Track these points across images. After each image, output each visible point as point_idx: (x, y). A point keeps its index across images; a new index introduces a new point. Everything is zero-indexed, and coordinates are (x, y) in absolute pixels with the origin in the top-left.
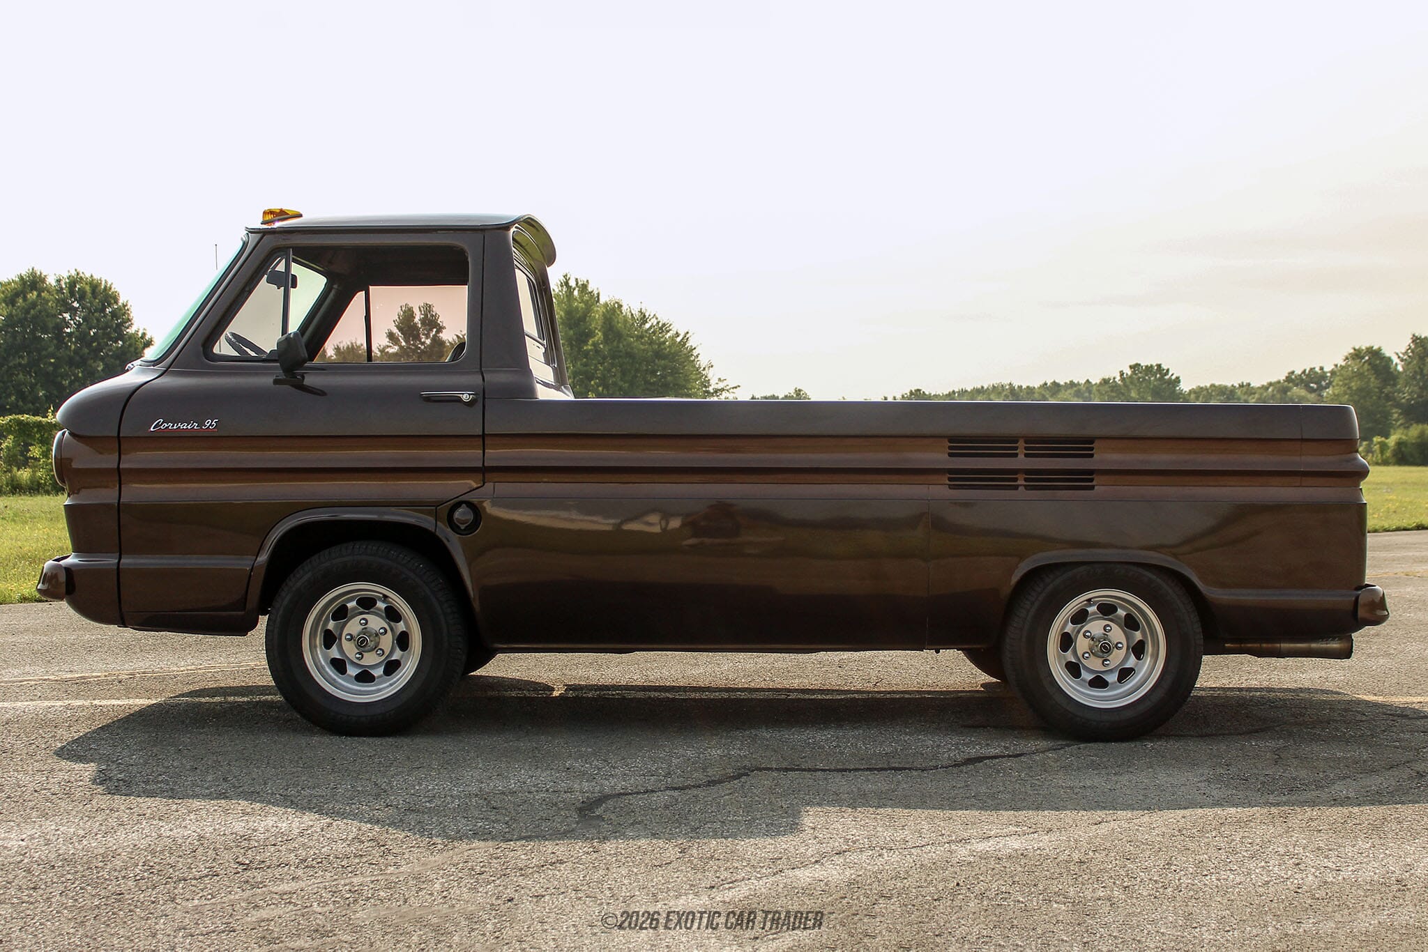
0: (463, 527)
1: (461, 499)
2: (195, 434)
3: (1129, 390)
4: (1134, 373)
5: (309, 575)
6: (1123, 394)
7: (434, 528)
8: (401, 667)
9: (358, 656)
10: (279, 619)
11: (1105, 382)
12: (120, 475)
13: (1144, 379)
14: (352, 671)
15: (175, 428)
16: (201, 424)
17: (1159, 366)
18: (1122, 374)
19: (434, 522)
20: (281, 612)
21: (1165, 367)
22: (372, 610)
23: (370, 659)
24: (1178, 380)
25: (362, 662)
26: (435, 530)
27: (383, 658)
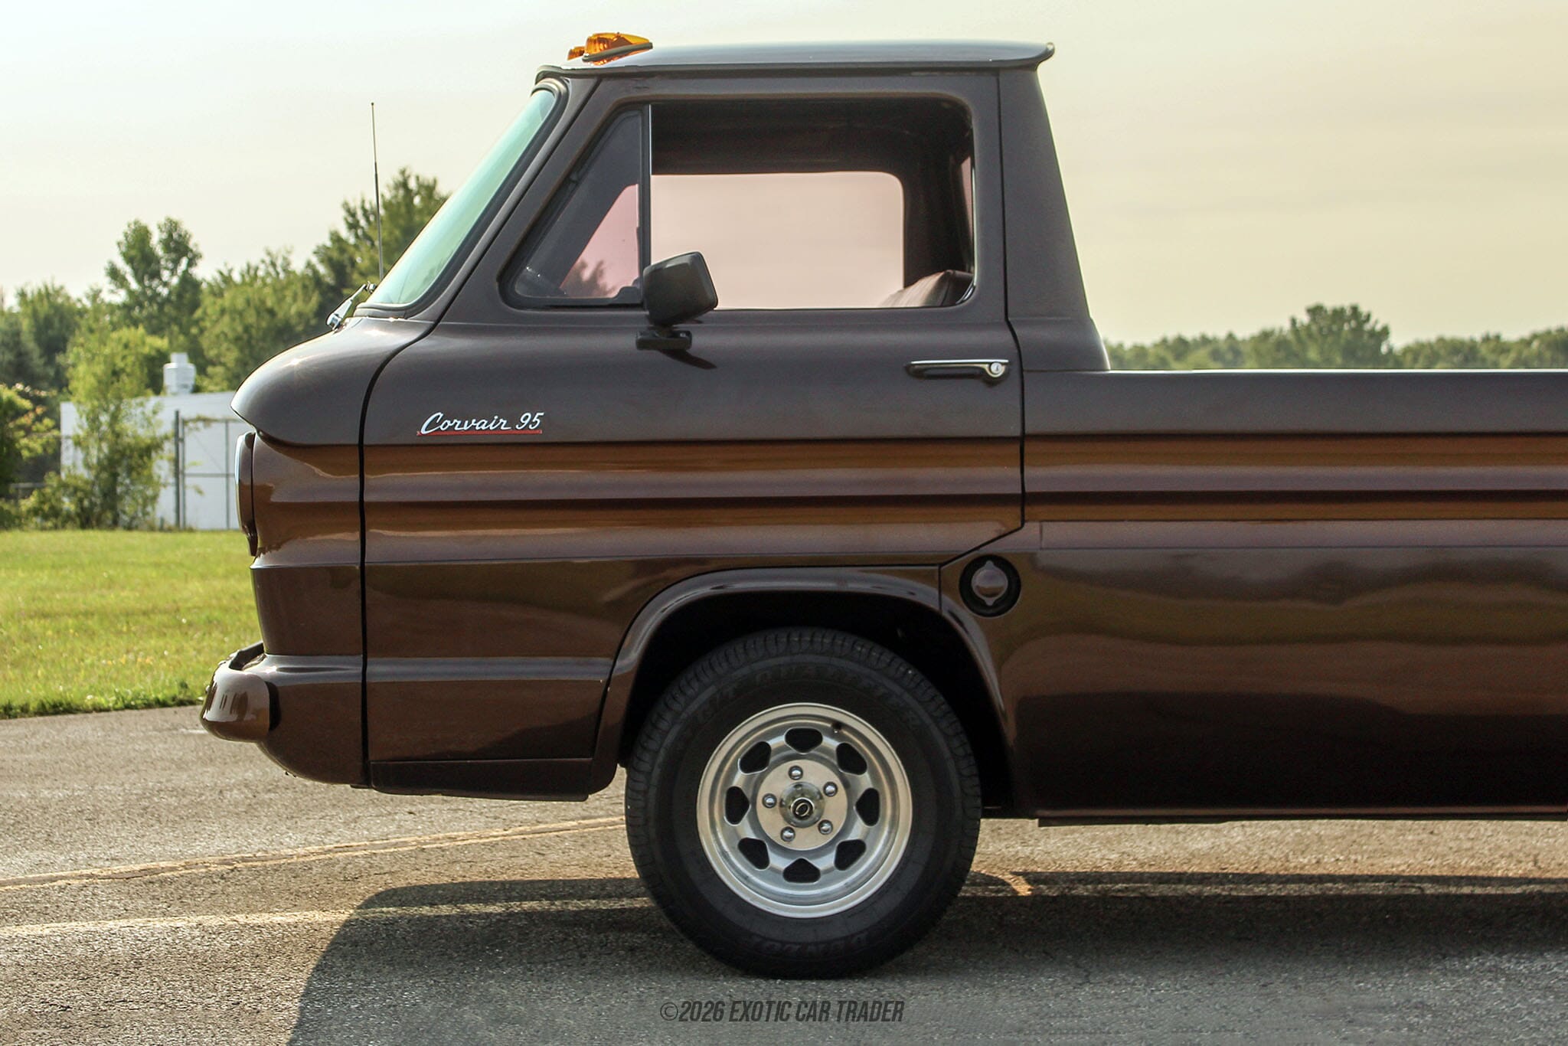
0: (990, 602)
1: (984, 551)
2: (498, 440)
3: (1304, 348)
4: (1313, 320)
5: (711, 691)
6: (1296, 355)
7: (937, 603)
8: (866, 853)
9: (787, 834)
10: (657, 771)
11: (1265, 335)
12: (362, 513)
13: (1330, 331)
14: (779, 862)
15: (465, 428)
16: (513, 420)
17: (1355, 309)
18: (1293, 321)
19: (937, 593)
20: (660, 759)
21: (1364, 309)
22: (813, 752)
23: (807, 840)
24: (1385, 332)
25: (795, 845)
26: (940, 608)
27: (831, 837)
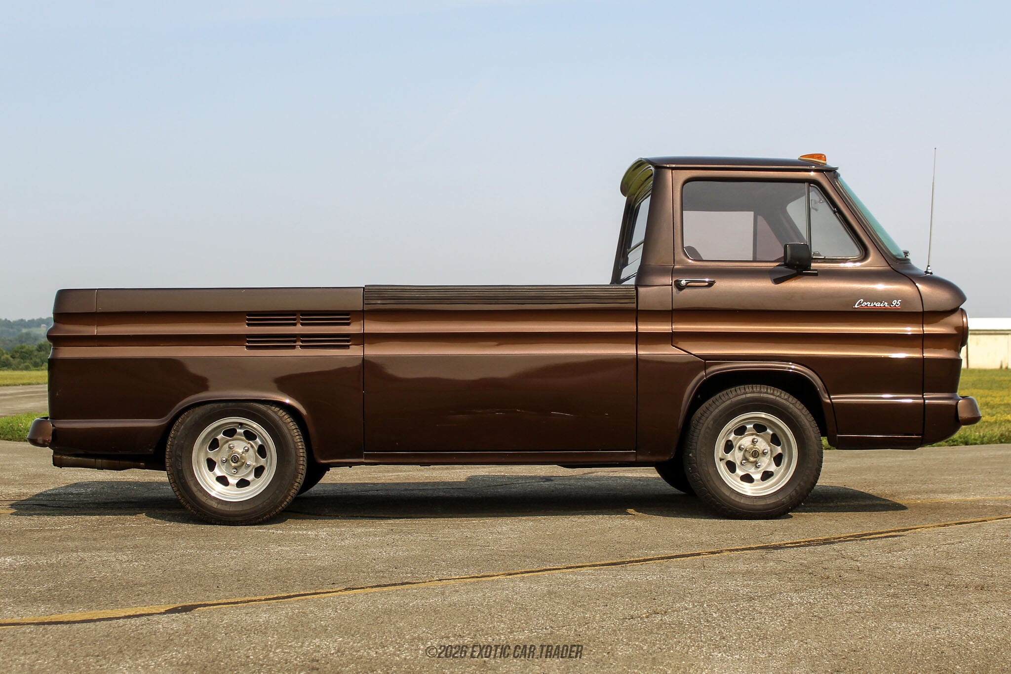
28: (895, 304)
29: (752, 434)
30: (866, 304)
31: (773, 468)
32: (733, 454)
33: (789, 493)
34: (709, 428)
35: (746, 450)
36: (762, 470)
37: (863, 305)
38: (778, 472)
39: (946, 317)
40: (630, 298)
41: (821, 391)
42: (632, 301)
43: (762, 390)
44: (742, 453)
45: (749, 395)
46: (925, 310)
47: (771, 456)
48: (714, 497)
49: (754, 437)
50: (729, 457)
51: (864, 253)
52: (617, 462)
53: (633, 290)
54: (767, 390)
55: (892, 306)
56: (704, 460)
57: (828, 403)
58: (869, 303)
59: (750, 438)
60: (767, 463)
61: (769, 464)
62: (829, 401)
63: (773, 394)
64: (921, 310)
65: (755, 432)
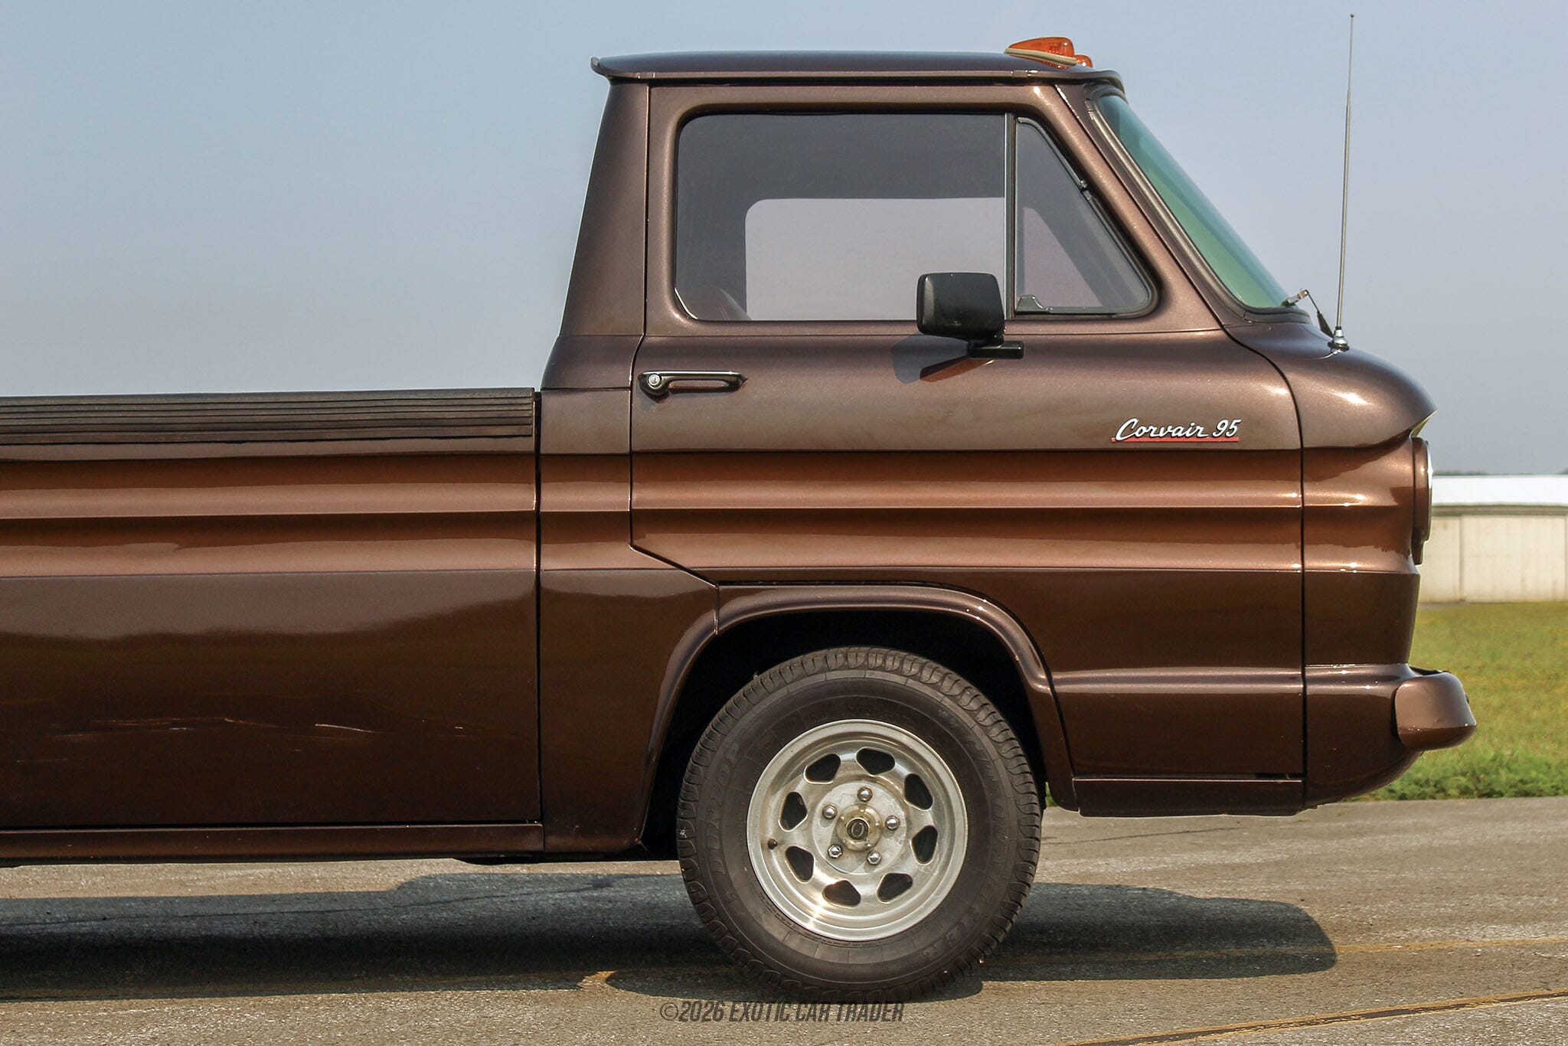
28: (1223, 429)
29: (859, 778)
30: (1145, 430)
31: (911, 866)
32: (808, 829)
33: (942, 932)
34: (728, 761)
35: (840, 820)
36: (883, 871)
37: (1137, 434)
38: (925, 877)
39: (1365, 462)
40: (521, 422)
41: (1024, 663)
42: (524, 430)
43: (872, 661)
44: (832, 826)
45: (833, 676)
46: (1305, 446)
47: (908, 837)
48: (743, 943)
49: (863, 784)
50: (796, 837)
51: (1156, 295)
52: (500, 853)
53: (527, 401)
54: (884, 661)
55: (1214, 434)
56: (717, 847)
57: (1042, 695)
58: (1155, 429)
59: (852, 788)
60: (896, 853)
61: (903, 857)
62: (1044, 688)
63: (898, 672)
64: (1295, 444)
65: (864, 772)
